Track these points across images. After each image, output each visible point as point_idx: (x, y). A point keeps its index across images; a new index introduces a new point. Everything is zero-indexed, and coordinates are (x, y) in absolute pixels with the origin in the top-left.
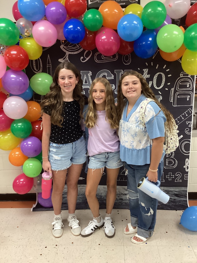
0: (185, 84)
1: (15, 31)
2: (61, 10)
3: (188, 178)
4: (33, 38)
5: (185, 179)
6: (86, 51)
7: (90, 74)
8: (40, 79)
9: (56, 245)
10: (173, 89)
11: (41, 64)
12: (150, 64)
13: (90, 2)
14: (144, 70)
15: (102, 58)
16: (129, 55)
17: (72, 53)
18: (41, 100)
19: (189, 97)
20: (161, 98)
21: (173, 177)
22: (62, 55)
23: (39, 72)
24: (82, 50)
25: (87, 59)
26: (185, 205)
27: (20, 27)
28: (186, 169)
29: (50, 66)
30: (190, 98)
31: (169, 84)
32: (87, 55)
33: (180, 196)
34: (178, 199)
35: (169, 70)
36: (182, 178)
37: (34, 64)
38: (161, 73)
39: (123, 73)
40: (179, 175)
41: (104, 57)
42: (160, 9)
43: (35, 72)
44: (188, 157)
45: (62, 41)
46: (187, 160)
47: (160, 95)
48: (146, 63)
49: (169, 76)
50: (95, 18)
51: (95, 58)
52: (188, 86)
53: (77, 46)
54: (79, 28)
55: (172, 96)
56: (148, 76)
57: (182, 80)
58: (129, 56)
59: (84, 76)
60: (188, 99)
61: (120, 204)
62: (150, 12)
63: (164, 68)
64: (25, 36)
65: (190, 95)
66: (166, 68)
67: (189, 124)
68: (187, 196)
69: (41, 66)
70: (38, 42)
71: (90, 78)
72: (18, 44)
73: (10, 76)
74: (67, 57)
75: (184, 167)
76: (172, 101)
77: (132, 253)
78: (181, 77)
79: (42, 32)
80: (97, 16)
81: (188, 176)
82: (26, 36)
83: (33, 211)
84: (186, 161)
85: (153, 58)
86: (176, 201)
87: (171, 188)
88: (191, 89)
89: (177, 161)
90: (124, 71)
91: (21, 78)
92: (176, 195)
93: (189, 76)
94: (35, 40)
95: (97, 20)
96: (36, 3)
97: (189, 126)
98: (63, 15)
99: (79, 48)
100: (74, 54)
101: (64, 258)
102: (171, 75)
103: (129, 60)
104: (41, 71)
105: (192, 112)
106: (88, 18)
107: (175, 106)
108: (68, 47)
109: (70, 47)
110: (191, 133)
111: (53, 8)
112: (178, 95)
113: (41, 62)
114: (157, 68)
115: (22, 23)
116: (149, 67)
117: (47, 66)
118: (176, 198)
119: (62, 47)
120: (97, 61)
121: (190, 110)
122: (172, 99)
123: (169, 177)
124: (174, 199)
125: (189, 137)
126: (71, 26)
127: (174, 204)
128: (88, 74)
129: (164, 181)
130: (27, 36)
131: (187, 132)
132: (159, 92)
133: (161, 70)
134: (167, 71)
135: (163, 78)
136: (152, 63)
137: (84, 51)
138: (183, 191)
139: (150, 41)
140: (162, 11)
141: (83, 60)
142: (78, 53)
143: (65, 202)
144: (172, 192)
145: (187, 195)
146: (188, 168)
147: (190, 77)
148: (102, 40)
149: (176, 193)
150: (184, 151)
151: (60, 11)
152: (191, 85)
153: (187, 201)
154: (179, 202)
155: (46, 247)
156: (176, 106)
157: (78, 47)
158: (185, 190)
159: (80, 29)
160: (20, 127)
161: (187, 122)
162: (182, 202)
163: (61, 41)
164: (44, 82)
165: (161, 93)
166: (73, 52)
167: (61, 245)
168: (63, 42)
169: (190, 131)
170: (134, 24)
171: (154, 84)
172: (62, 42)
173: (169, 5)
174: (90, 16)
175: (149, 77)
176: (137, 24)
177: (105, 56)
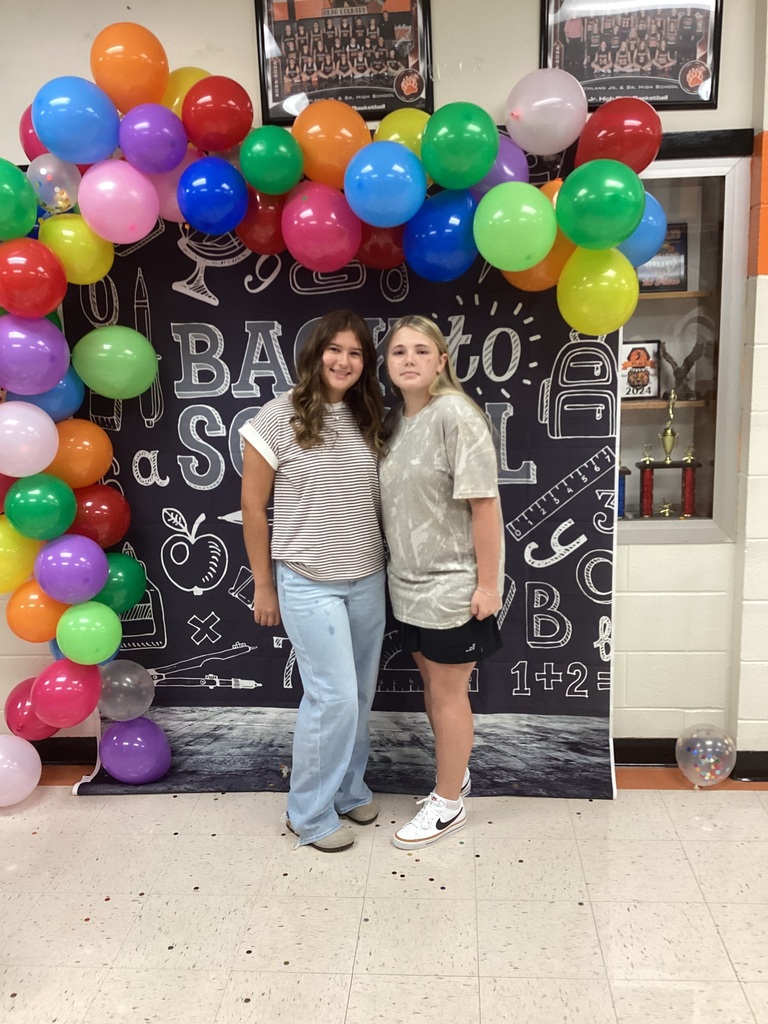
0: (586, 364)
1: (24, 194)
2: (166, 130)
3: (609, 686)
4: (79, 213)
5: (601, 686)
6: (263, 258)
7: (277, 330)
8: (107, 347)
9: (142, 894)
10: (547, 383)
11: (115, 298)
12: (469, 300)
13: (274, 101)
14: (453, 319)
15: (315, 281)
16: (401, 270)
17: (218, 264)
18: (115, 418)
19: (602, 407)
20: (510, 411)
21: (557, 677)
22: (186, 269)
23: (107, 324)
24: (247, 253)
25: (267, 283)
26: (603, 780)
27: (40, 184)
28: (602, 652)
29: (146, 304)
30: (605, 413)
31: (533, 365)
32: (266, 271)
33: (584, 749)
34: (581, 761)
35: (531, 319)
36: (590, 684)
37: (93, 300)
38: (506, 330)
39: (384, 330)
40: (577, 671)
41: (320, 277)
42: (473, 127)
43: (96, 325)
44: (607, 611)
45: (184, 224)
46: (605, 622)
47: (505, 400)
48: (458, 298)
49: (532, 339)
50: (276, 153)
51: (293, 278)
52: (597, 373)
53: (233, 240)
54: (225, 186)
55: (545, 404)
56: (466, 339)
57: (578, 352)
58: (403, 273)
59: (255, 338)
60: (599, 416)
61: (381, 776)
62: (445, 135)
63: (516, 312)
64: (57, 208)
65: (604, 401)
66: (524, 314)
67: (605, 498)
68: (608, 751)
69: (116, 304)
70: (98, 227)
71: (276, 344)
72: (34, 234)
73: (8, 334)
74: (201, 275)
75: (596, 644)
76: (547, 422)
77: (386, 920)
78: (573, 342)
79: (109, 196)
80: (283, 149)
81: (609, 676)
82: (58, 211)
83: (80, 793)
84: (601, 626)
85: (480, 281)
86: (572, 766)
87: (554, 717)
88: (608, 381)
89: (569, 624)
90: (386, 321)
91: (41, 343)
92: (574, 747)
93: (598, 341)
94: (87, 223)
95: (282, 159)
96: (90, 110)
97: (606, 506)
98: (173, 144)
99: (238, 248)
100: (224, 265)
101: (160, 929)
102: (538, 337)
103: (403, 287)
104: (114, 319)
105: (613, 458)
106: (251, 152)
107: (556, 438)
108: (204, 243)
109: (209, 243)
110: (612, 531)
111: (144, 125)
112: (566, 401)
113: (114, 290)
114: (493, 313)
115: (45, 168)
116: (467, 310)
117: (135, 306)
118: (573, 756)
119: (183, 243)
120: (298, 290)
121: (606, 450)
122: (546, 415)
123: (543, 676)
124: (567, 761)
125: (606, 541)
126: (202, 181)
127: (566, 776)
128: (271, 332)
129: (527, 692)
130: (61, 208)
131: (599, 526)
132: (503, 391)
133: (505, 318)
134: (526, 322)
135: (514, 346)
136: (476, 296)
137: (254, 258)
138: (595, 730)
139: (452, 226)
140: (480, 134)
141: (253, 285)
142: (235, 263)
143: (194, 769)
144: (556, 735)
145: (608, 745)
146: (608, 648)
147: (603, 342)
148: (300, 220)
149: (572, 738)
150: (594, 590)
151: (163, 133)
152: (609, 368)
153: (610, 767)
154: (584, 771)
155: (107, 899)
156: (560, 437)
157: (236, 243)
158: (603, 726)
159: (228, 191)
160: (34, 500)
161: (600, 493)
162: (592, 769)
163: (181, 226)
164: (120, 356)
165: (508, 396)
166: (220, 262)
167: (157, 893)
168: (187, 227)
169: (609, 523)
170: (396, 173)
171: (485, 366)
172: (183, 228)
173: (512, 114)
174: (258, 147)
175: (468, 342)
176: (404, 175)
177: (322, 275)
